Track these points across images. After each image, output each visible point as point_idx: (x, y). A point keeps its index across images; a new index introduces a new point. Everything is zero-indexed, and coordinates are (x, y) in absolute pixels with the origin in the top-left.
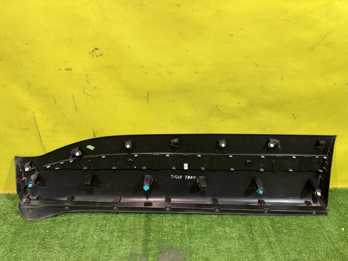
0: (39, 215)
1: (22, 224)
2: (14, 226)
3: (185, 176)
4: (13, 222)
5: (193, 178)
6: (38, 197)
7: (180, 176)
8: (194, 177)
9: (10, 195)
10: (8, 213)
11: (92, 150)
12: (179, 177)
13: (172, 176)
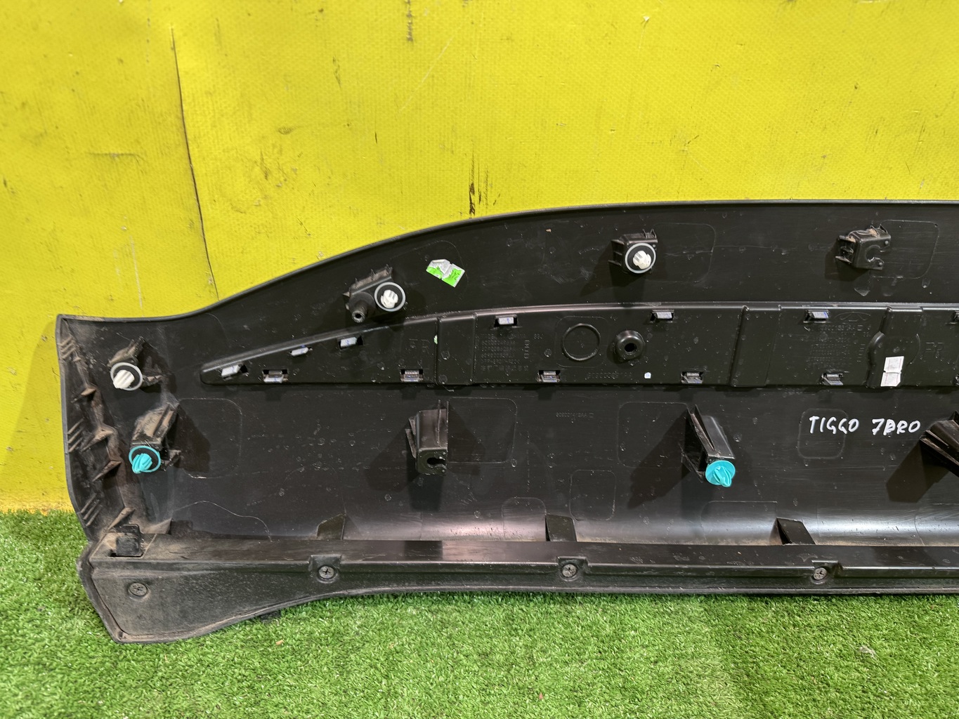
0: (184, 614)
1: (103, 663)
2: (60, 676)
3: (874, 421)
4: (53, 655)
5: (906, 429)
6: (171, 524)
7: (851, 423)
8: (915, 426)
9: (27, 520)
10: (21, 604)
11: (454, 283)
12: (846, 425)
13: (813, 419)
